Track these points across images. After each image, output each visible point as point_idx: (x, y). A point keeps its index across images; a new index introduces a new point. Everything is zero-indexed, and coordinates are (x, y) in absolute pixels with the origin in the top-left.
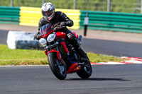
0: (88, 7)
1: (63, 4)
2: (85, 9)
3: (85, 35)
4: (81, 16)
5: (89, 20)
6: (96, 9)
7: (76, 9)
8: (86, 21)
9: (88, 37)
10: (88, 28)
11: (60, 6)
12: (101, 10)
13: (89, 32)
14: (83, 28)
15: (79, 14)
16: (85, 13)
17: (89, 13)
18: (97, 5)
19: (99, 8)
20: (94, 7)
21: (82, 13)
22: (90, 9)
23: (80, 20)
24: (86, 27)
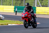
1: (8, 4)
2: (16, 5)
3: (16, 14)
5: (17, 9)
6: (20, 6)
7: (13, 5)
8: (16, 10)
9: (17, 15)
10: (17, 12)
11: (7, 4)
12: (22, 6)
13: (17, 13)
14: (15, 12)
15: (14, 7)
16: (16, 7)
17: (17, 7)
18: (20, 4)
20: (19, 5)
21: (15, 7)
22: (18, 5)
23: (14, 10)
24: (16, 12)
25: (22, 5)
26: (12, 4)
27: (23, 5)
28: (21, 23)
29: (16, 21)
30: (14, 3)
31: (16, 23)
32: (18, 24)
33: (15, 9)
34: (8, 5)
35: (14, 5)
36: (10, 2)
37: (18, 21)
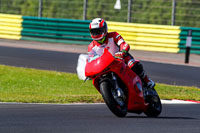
0: (191, 22)
1: (156, 18)
2: (188, 24)
3: (187, 61)
4: (181, 35)
5: (193, 40)
7: (174, 24)
8: (189, 42)
10: (191, 51)
11: (151, 19)
13: (191, 57)
14: (184, 51)
16: (187, 30)
17: (193, 31)
21: (183, 30)
22: (194, 25)
23: (178, 41)
24: (188, 50)
26: (170, 18)
29: (185, 88)
30: (181, 14)
31: (184, 95)
32: (194, 100)
33: (182, 37)
34: (156, 23)
35: (178, 24)
36: (163, 11)
37: (196, 88)
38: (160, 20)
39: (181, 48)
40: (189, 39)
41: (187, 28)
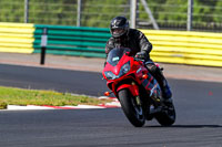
0: (46, 19)
1: (7, 15)
2: (42, 22)
3: (42, 62)
4: (35, 34)
5: (49, 39)
6: (59, 23)
7: (27, 22)
8: (44, 41)
9: (46, 66)
10: (47, 51)
11: (2, 17)
12: (68, 23)
13: (47, 57)
14: (40, 51)
15: (33, 30)
16: (43, 28)
17: (48, 29)
18: (60, 16)
19: (63, 20)
20: (57, 19)
21: (37, 28)
22: (50, 22)
23: (33, 40)
24: (44, 50)
25: (70, 19)
26: (23, 15)
27: (74, 23)
28: (67, 102)
29: (41, 92)
31: (40, 100)
32: (51, 105)
33: (37, 36)
34: (8, 21)
35: (32, 22)
36: (15, 8)
37: (53, 92)
38: (11, 17)
39: (35, 48)
40: (44, 38)
41: (42, 26)
